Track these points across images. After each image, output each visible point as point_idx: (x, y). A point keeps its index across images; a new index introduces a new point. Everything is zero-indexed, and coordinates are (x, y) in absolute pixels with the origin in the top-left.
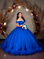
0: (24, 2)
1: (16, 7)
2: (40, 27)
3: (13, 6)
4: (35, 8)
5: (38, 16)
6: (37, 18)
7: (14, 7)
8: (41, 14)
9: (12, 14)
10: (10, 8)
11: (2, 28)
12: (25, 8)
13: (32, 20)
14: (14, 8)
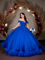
0: (26, 3)
1: (17, 8)
2: (42, 28)
3: (14, 7)
4: (37, 8)
5: (40, 17)
6: (38, 18)
7: (16, 7)
8: (43, 15)
9: (14, 15)
10: (11, 9)
11: (3, 29)
12: (27, 9)
13: (34, 21)
14: (15, 9)
